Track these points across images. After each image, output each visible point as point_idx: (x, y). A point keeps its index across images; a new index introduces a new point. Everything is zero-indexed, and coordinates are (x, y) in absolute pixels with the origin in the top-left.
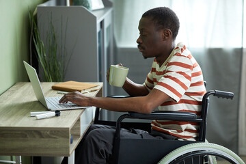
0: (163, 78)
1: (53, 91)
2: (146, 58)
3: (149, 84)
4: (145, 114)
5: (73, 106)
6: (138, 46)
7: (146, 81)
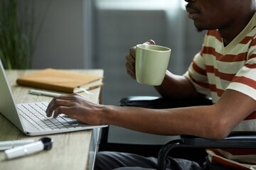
0: (245, 68)
1: (19, 89)
2: (200, 29)
3: (197, 76)
4: (214, 140)
5: (71, 124)
6: (187, 6)
7: (191, 69)
